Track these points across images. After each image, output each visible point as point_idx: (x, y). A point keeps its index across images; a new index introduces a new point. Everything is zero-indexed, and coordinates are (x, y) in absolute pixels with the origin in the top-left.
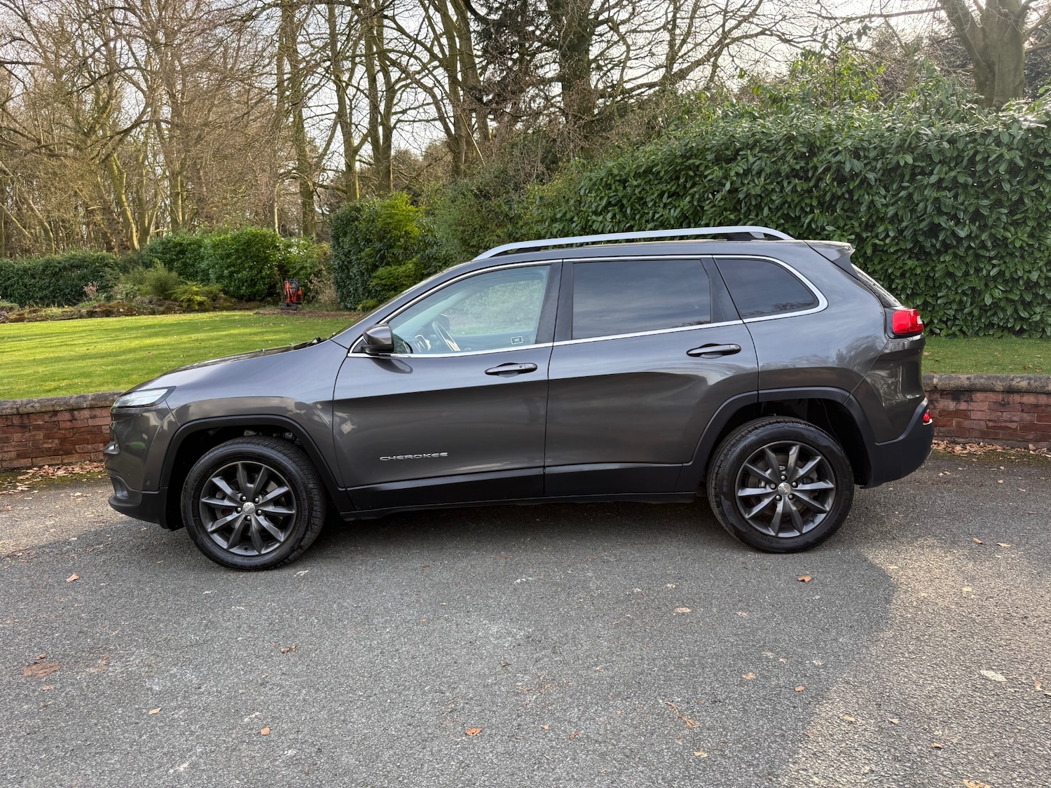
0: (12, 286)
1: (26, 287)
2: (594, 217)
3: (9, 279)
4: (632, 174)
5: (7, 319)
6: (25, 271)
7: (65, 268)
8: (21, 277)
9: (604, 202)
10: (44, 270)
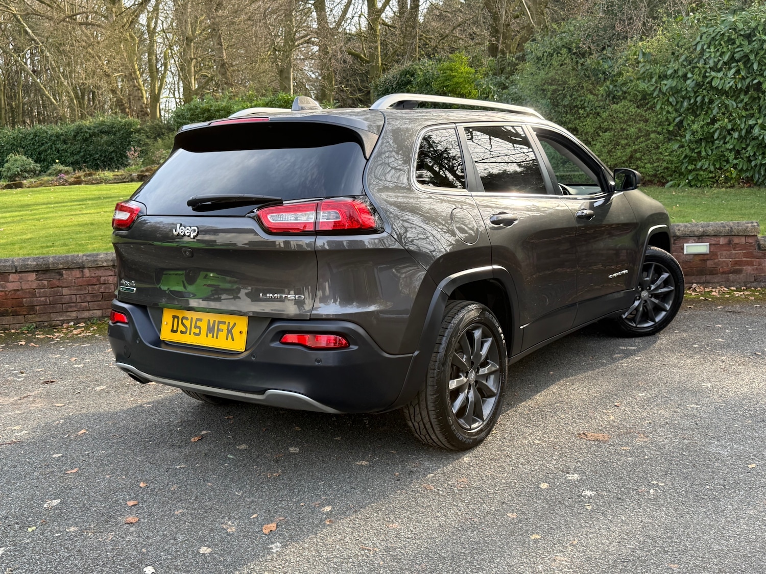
0: (46, 151)
1: (58, 152)
2: (713, 74)
3: (43, 144)
4: (760, 28)
5: (66, 181)
6: (58, 136)
7: (94, 134)
8: (54, 143)
9: (726, 58)
10: (75, 136)
